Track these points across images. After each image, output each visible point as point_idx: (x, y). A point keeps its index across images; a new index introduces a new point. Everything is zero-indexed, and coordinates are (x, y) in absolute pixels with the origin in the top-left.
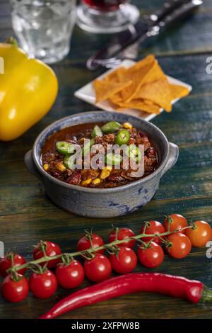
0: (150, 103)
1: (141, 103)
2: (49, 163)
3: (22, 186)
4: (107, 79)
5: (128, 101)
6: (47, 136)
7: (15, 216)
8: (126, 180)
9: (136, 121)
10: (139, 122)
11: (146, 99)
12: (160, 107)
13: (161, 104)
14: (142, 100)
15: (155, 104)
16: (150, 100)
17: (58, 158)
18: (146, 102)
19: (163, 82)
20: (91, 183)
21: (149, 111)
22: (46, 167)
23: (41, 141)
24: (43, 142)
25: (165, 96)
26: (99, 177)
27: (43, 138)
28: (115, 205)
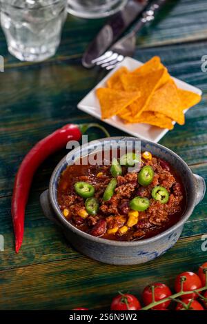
0: (162, 116)
1: (151, 117)
2: (68, 207)
3: (37, 227)
4: (109, 84)
5: (139, 115)
6: (61, 172)
7: (35, 267)
8: (155, 225)
9: (155, 148)
10: (158, 150)
11: (157, 112)
12: (172, 120)
13: (173, 117)
14: (153, 113)
15: (167, 117)
16: (161, 113)
17: (77, 201)
18: (158, 115)
19: (171, 86)
20: (118, 232)
21: (162, 126)
22: (66, 212)
23: (56, 180)
24: (58, 180)
25: (176, 105)
26: (125, 224)
27: (57, 175)
28: (144, 253)
